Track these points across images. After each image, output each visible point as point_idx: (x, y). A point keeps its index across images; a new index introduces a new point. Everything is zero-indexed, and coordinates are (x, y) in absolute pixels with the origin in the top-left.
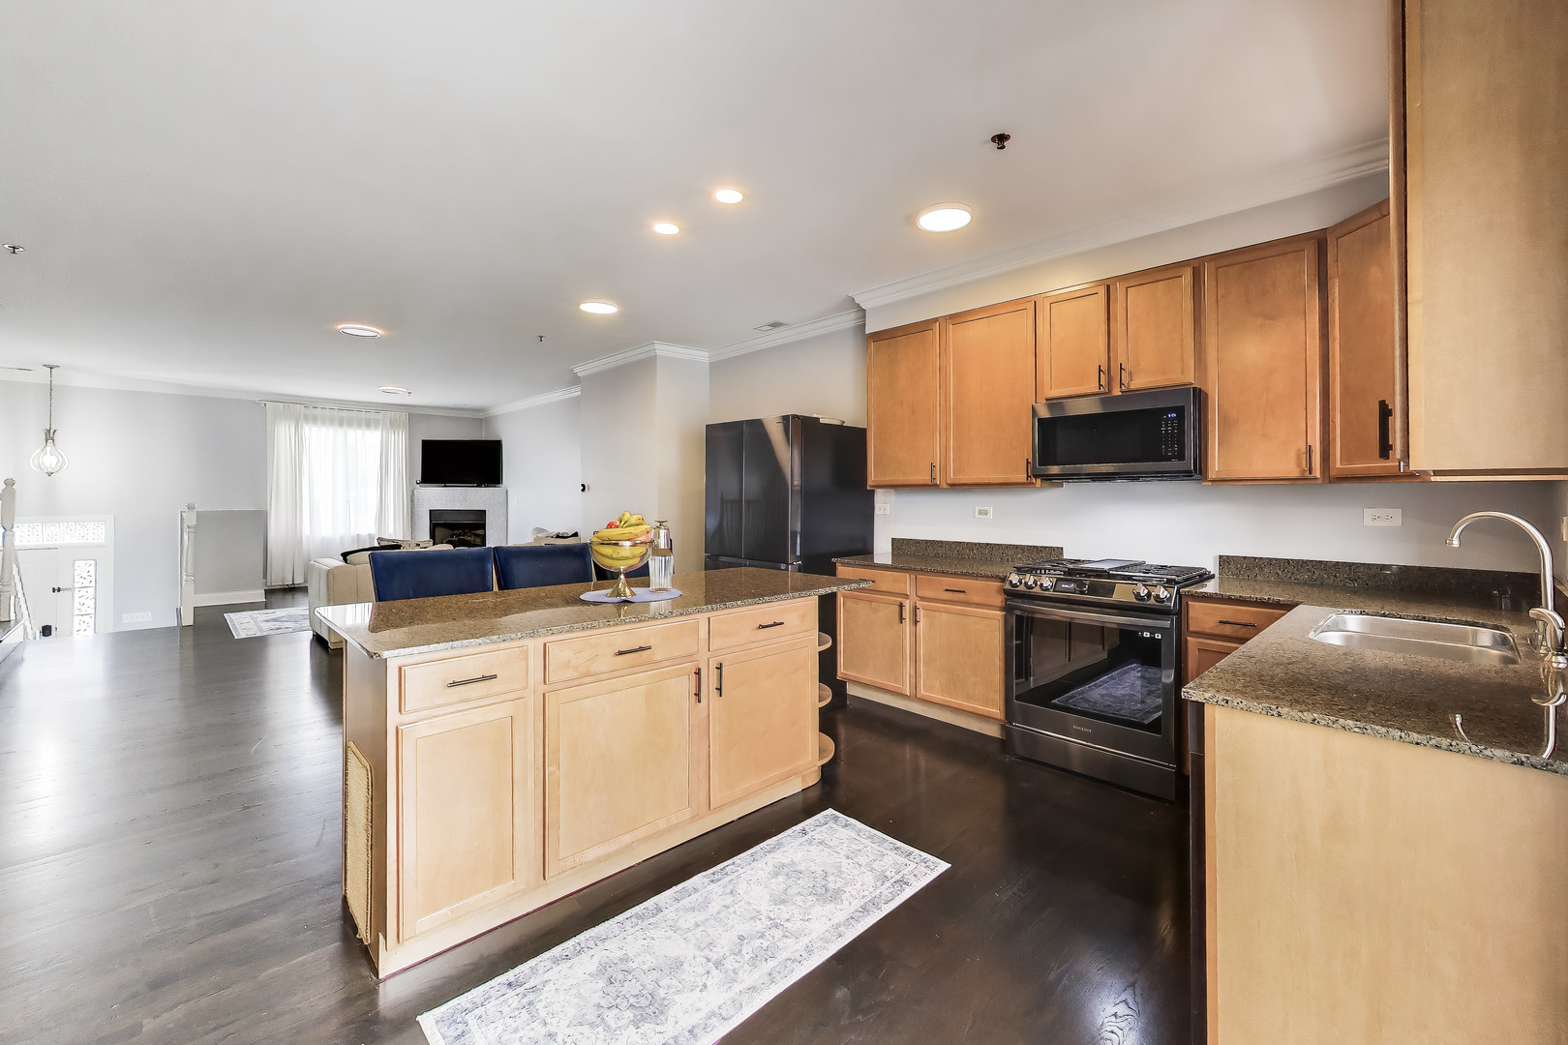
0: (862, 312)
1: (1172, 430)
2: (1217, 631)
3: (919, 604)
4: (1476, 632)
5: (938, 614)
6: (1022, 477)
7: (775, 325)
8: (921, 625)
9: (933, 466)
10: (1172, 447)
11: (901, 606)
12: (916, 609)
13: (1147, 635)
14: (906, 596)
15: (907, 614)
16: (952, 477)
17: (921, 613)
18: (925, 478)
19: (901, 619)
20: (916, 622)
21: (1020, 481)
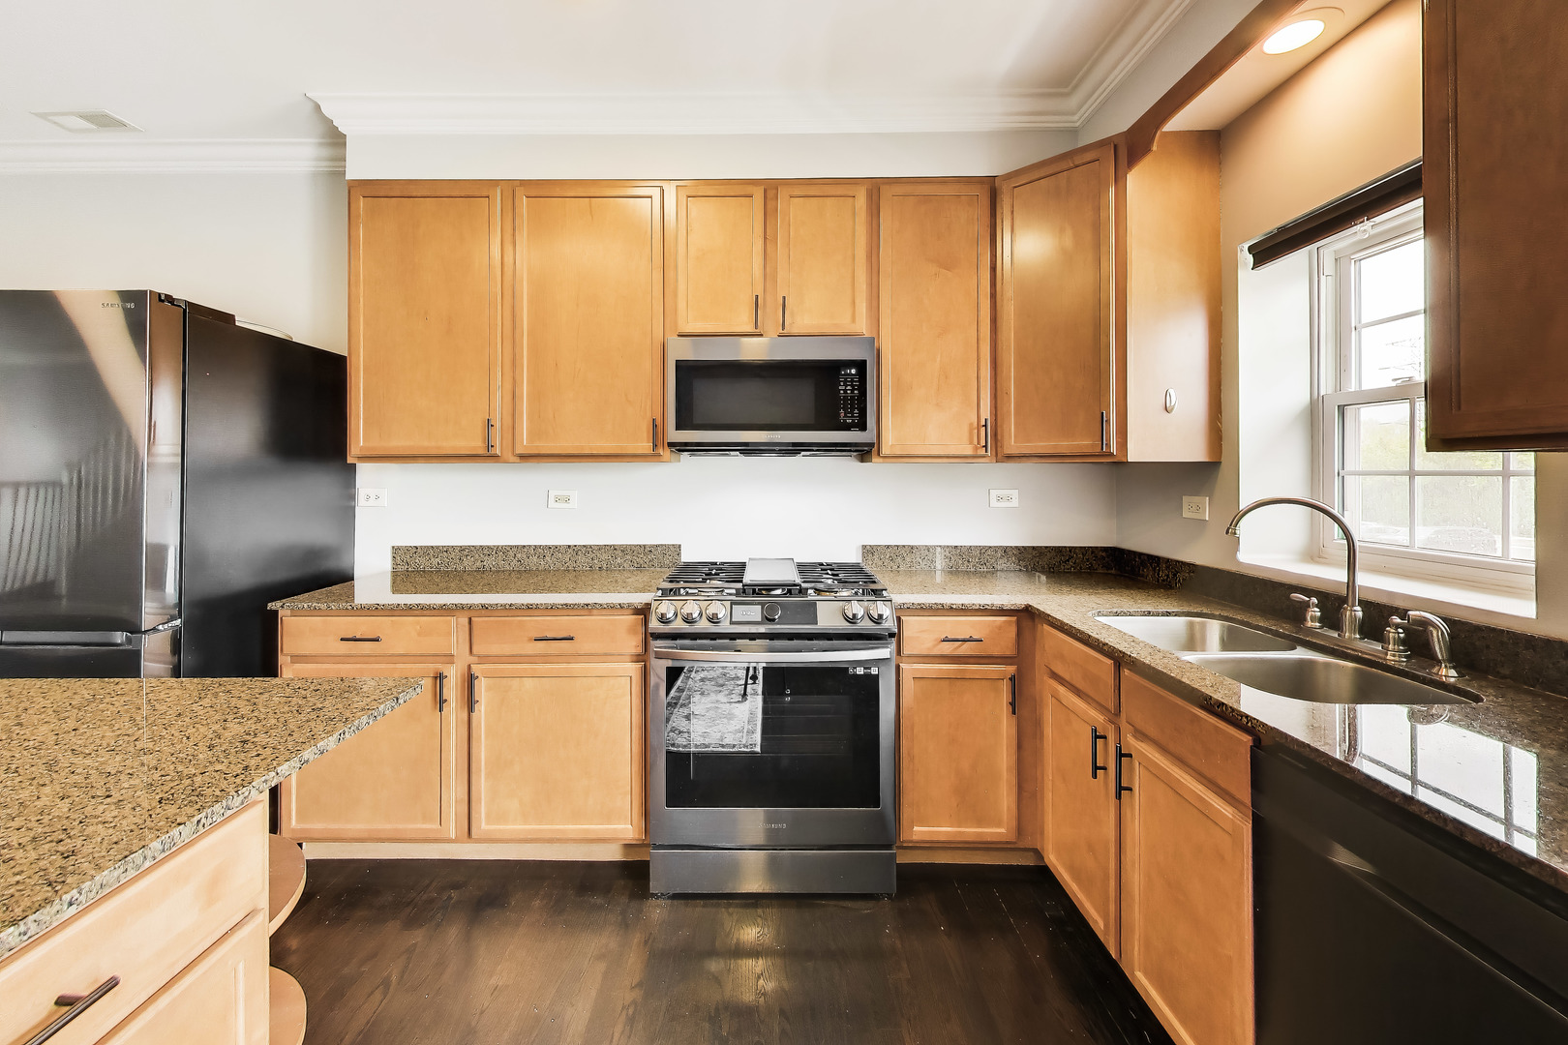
0: (336, 140)
1: (852, 391)
2: (936, 651)
3: (476, 669)
4: (1203, 625)
5: (515, 682)
6: (645, 446)
7: (103, 121)
8: (481, 709)
9: (489, 424)
10: (852, 413)
11: (439, 678)
12: (470, 680)
13: (860, 671)
14: (449, 658)
15: (453, 691)
16: (524, 443)
17: (482, 687)
18: (476, 445)
19: (441, 702)
20: (470, 703)
21: (640, 452)
